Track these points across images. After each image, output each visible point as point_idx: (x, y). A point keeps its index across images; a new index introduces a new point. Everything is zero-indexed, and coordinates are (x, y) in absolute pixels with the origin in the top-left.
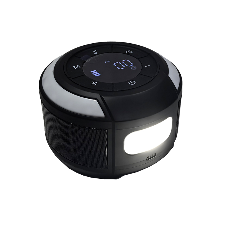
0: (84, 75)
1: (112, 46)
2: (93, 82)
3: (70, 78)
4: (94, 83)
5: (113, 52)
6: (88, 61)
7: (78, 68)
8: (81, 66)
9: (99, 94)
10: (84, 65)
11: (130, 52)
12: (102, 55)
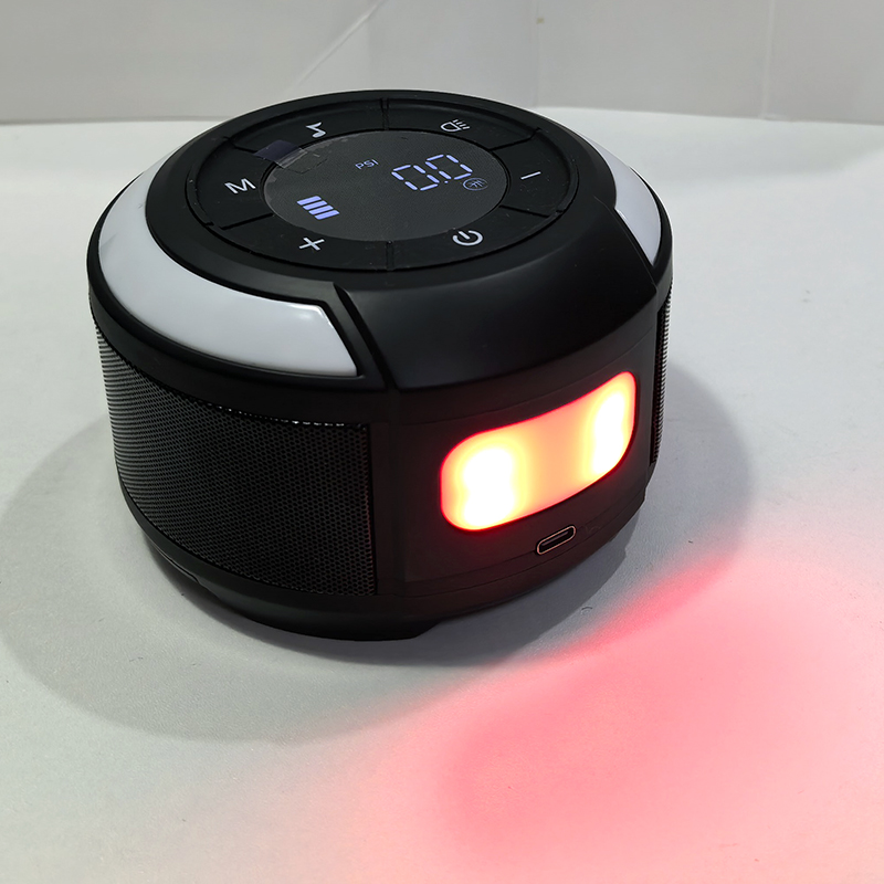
0: (271, 214)
1: (385, 107)
2: (306, 239)
3: (212, 224)
4: (313, 244)
5: (390, 129)
6: (286, 163)
7: (245, 189)
8: (260, 182)
9: (331, 283)
10: (271, 179)
11: (458, 126)
12: (344, 139)
